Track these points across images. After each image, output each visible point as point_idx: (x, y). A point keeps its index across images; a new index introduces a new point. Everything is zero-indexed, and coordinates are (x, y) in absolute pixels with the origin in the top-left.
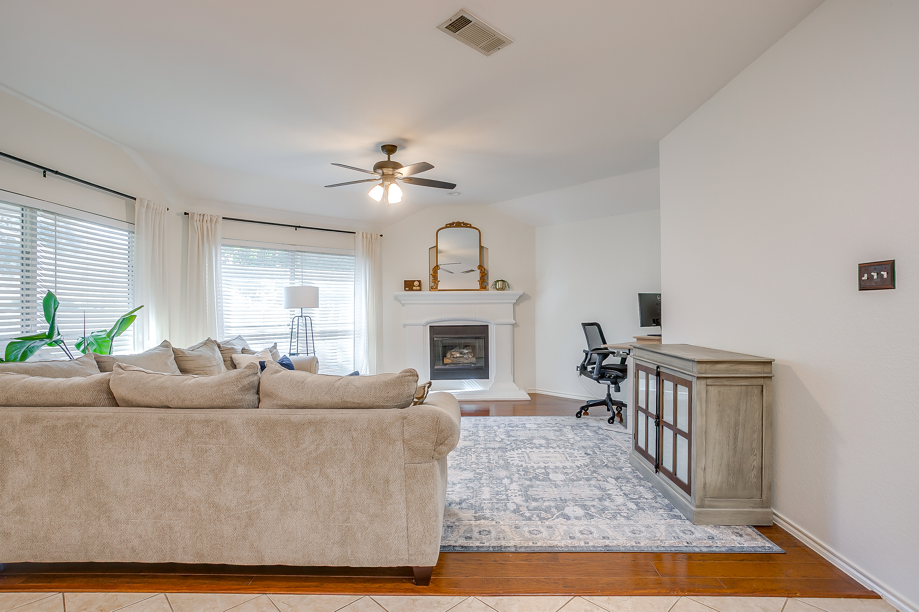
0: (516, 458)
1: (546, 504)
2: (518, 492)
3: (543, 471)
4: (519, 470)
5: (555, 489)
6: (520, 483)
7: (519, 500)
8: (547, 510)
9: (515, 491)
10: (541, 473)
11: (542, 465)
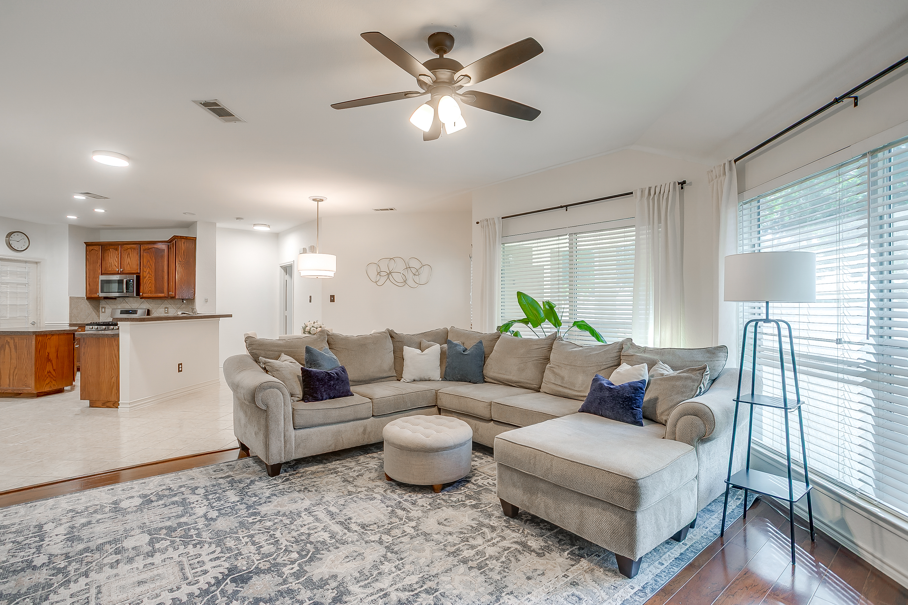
0: (206, 558)
1: (161, 502)
2: (196, 506)
3: (157, 546)
4: (199, 535)
5: (146, 521)
6: (194, 517)
7: (193, 498)
8: (160, 497)
9: (200, 505)
10: (163, 539)
11: (158, 558)
